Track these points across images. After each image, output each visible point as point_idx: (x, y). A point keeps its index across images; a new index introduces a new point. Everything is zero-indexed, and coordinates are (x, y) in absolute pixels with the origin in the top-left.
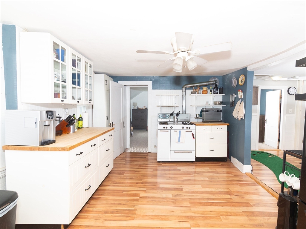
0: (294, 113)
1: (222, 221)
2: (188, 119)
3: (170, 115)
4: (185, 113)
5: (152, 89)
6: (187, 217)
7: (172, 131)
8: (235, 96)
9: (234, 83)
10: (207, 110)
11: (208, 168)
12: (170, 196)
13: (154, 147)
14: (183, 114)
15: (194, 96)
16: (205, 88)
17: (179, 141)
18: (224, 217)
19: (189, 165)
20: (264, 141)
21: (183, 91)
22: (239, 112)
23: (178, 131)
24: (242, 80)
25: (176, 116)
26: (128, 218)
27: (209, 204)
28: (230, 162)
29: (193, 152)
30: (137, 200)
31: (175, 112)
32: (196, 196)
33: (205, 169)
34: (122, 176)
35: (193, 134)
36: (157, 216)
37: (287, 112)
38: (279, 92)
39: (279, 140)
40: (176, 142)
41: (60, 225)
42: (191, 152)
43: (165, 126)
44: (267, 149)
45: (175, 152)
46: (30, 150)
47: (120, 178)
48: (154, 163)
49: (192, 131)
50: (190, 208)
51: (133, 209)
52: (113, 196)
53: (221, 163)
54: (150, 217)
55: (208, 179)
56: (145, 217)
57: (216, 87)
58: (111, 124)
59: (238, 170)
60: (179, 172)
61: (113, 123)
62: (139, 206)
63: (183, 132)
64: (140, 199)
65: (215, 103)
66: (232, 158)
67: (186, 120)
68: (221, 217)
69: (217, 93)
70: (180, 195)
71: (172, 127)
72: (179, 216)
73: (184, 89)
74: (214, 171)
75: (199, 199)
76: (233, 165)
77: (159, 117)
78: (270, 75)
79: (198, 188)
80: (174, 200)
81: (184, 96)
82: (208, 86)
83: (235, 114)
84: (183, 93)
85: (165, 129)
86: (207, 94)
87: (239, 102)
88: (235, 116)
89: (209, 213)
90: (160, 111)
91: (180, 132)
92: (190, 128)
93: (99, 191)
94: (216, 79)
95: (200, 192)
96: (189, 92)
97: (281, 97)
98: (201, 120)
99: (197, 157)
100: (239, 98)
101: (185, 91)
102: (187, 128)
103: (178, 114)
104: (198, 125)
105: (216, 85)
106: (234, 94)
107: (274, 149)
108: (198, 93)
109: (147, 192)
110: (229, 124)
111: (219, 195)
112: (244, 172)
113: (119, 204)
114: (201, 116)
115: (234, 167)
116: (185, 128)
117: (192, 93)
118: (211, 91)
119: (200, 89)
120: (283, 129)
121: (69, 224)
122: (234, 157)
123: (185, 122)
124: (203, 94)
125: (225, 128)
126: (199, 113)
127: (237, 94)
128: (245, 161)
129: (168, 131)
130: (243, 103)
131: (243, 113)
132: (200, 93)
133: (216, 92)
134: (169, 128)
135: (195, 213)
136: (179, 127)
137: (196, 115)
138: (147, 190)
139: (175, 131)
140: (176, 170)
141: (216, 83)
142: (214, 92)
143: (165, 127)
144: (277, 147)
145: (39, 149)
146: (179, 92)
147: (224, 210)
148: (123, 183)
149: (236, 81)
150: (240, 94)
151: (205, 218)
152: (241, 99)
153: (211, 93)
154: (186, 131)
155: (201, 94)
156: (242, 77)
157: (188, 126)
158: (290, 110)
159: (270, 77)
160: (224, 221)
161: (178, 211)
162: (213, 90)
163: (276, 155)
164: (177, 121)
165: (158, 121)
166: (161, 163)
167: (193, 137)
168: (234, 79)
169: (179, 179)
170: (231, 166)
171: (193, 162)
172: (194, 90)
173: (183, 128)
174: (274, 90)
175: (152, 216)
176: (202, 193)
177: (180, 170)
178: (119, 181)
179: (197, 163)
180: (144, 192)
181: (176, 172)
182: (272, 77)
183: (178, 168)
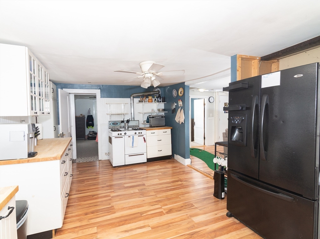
0: (213, 117)
1: (180, 198)
2: (138, 125)
3: (121, 122)
4: (134, 120)
5: (101, 97)
6: (156, 201)
7: (126, 137)
8: (176, 104)
9: (174, 93)
10: (153, 116)
11: (159, 166)
12: (137, 191)
13: (104, 154)
14: (132, 120)
15: (141, 104)
16: (150, 98)
17: (133, 146)
18: (182, 196)
19: (142, 166)
20: (194, 140)
21: (131, 100)
22: (180, 117)
23: (131, 137)
24: (181, 92)
25: (127, 123)
26: (109, 213)
27: (169, 190)
28: (174, 159)
29: (145, 154)
30: (110, 199)
31: (126, 120)
32: (157, 187)
33: (156, 167)
34: (84, 184)
35: (144, 138)
36: (133, 206)
37: (209, 116)
38: (203, 100)
39: (204, 138)
40: (130, 147)
41: (51, 231)
42: (143, 154)
43: (120, 132)
44: (197, 146)
45: (129, 156)
46: (18, 163)
47: (82, 186)
48: (109, 169)
49: (143, 136)
50: (156, 196)
51: (110, 206)
52: (85, 201)
53: (168, 161)
54: (128, 208)
55: (161, 174)
56: (123, 209)
57: (159, 97)
58: (61, 135)
59: (181, 164)
60: (136, 173)
61: (63, 133)
62: (114, 203)
63: (136, 137)
64: (112, 198)
65: (159, 110)
66: (175, 155)
67: (136, 126)
68: (179, 196)
69: (161, 102)
70: (144, 189)
71: (125, 133)
72: (150, 203)
73: (132, 97)
74: (164, 167)
75: (160, 188)
76: (176, 161)
77: (110, 124)
78: (198, 88)
79: (156, 181)
80: (141, 193)
81: (132, 104)
82: (153, 96)
83: (177, 119)
84: (131, 102)
85: (120, 135)
86: (152, 102)
87: (179, 109)
88: (177, 121)
89: (170, 196)
90: (110, 119)
91: (133, 137)
92: (141, 133)
93: (71, 200)
94: (159, 89)
95: (159, 183)
96: (137, 100)
97: (204, 104)
98: (148, 126)
99: (148, 158)
100: (179, 106)
101: (133, 100)
102: (139, 133)
103: (128, 121)
104: (147, 130)
105: (159, 95)
106: (175, 103)
107: (202, 146)
108: (145, 102)
109: (116, 192)
110: (172, 128)
111: (174, 183)
112: (186, 165)
113: (95, 206)
114: (148, 121)
115: (177, 162)
116: (137, 133)
117: (140, 101)
118: (155, 100)
119: (146, 98)
120: (207, 129)
121: (61, 227)
122: (177, 154)
123: (134, 128)
124: (148, 102)
125: (169, 131)
126: (146, 119)
127: (177, 103)
128: (186, 156)
129: (122, 137)
130: (182, 110)
131: (183, 118)
132: (146, 102)
133: (160, 100)
134: (123, 134)
135: (161, 198)
136: (131, 133)
137: (144, 121)
138: (115, 190)
139: (129, 137)
140: (132, 171)
141: (159, 93)
142: (158, 100)
143: (120, 134)
144: (203, 144)
145: (28, 161)
146: (128, 100)
147: (180, 192)
148: (88, 190)
149: (176, 92)
150: (180, 103)
151: (169, 199)
152: (181, 107)
153: (155, 101)
154: (138, 136)
155: (148, 103)
156: (181, 90)
157: (140, 131)
158: (211, 114)
159: (198, 89)
160: (182, 198)
161: (147, 199)
162: (157, 99)
163: (203, 150)
164: (128, 128)
165: (109, 129)
166: (117, 168)
167: (145, 141)
168: (174, 90)
169: (138, 177)
170: (175, 161)
171: (145, 162)
172: (141, 99)
173: (136, 133)
174: (199, 99)
175: (129, 207)
176: (161, 184)
177: (136, 171)
178: (83, 189)
179: (148, 164)
180: (113, 193)
181: (134, 173)
182: (199, 89)
183: (134, 170)
